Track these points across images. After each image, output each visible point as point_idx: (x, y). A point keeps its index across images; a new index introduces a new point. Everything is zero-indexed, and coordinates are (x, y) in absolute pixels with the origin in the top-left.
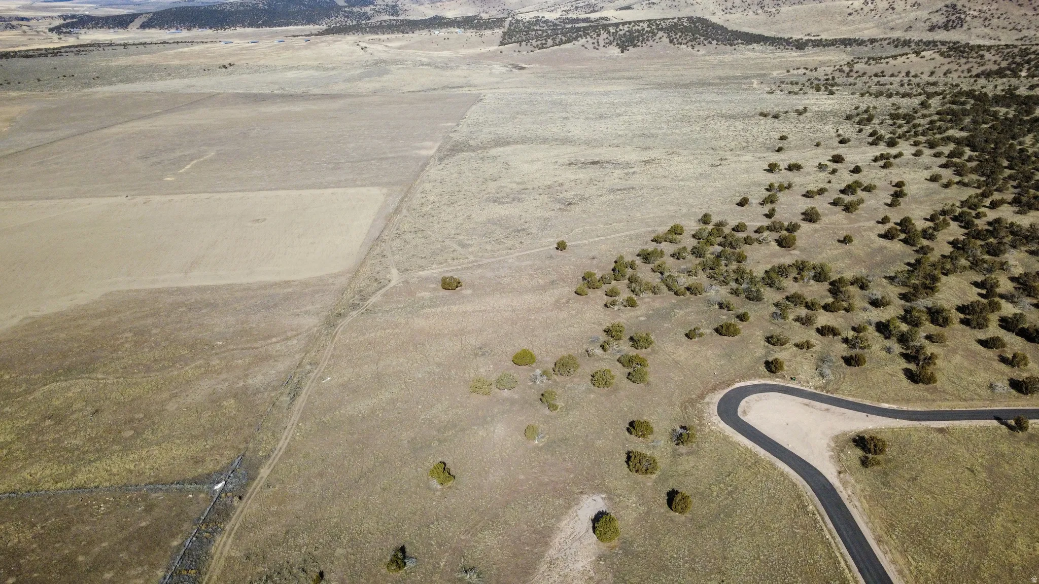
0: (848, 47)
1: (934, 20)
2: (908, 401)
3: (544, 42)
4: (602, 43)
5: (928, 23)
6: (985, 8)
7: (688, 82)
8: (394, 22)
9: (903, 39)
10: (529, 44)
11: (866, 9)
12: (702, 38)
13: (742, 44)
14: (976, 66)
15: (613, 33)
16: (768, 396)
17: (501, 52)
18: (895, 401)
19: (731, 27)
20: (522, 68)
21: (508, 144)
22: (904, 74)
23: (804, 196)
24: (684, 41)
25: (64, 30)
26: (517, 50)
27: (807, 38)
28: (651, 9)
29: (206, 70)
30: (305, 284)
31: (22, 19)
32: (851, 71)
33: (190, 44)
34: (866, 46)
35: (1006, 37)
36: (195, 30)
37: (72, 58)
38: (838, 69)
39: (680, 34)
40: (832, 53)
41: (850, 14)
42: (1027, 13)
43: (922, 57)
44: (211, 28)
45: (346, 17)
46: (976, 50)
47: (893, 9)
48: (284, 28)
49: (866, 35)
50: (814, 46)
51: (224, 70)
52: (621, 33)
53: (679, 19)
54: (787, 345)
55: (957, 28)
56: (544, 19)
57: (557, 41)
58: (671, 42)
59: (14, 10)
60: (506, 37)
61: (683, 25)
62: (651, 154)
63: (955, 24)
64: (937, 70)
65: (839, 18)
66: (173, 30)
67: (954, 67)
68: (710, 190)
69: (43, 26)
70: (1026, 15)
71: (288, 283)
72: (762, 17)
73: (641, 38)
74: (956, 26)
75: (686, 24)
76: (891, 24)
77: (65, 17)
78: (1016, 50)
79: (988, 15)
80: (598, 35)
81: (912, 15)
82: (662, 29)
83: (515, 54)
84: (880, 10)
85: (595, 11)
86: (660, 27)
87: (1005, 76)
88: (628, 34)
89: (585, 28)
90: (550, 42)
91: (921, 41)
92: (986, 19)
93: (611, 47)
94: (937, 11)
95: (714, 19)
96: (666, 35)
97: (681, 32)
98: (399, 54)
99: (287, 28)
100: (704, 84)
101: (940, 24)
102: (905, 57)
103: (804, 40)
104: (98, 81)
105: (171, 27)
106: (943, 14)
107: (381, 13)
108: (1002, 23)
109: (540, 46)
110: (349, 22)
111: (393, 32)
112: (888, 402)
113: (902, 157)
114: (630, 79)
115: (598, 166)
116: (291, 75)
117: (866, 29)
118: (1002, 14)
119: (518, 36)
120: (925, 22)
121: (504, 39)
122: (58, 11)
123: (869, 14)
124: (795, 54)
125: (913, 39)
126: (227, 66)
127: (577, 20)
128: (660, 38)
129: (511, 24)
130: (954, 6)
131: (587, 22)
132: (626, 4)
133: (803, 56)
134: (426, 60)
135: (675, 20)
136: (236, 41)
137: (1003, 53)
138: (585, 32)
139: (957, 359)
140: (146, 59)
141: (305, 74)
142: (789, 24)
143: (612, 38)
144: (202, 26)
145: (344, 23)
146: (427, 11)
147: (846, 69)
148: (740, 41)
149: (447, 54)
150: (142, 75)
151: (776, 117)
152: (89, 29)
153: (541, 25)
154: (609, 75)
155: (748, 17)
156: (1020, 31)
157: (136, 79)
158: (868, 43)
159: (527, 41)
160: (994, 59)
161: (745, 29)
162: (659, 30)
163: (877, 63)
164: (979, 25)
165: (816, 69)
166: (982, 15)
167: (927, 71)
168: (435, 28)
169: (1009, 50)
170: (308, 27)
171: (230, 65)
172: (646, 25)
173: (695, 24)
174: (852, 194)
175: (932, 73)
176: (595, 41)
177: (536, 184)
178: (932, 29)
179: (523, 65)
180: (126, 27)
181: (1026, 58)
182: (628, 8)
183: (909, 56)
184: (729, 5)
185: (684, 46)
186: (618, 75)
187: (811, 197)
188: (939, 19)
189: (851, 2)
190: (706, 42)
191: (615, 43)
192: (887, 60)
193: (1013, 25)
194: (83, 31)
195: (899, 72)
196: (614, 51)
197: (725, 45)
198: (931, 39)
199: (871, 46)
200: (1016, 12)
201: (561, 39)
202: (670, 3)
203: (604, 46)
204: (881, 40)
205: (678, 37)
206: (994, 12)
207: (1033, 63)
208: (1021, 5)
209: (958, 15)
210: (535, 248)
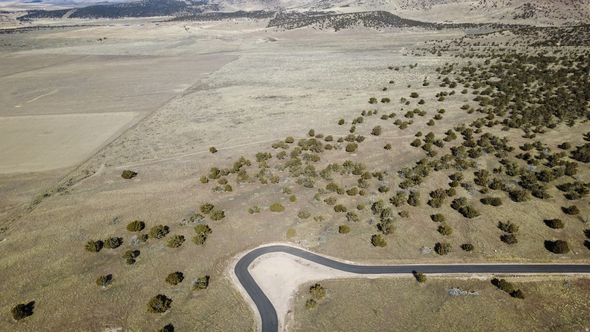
0: (467, 28)
1: (517, 13)
2: (363, 259)
3: (292, 25)
4: (325, 25)
5: (514, 15)
6: (546, 6)
7: (366, 48)
8: (215, 14)
9: (498, 24)
10: (283, 27)
11: (481, 6)
12: (383, 23)
13: (407, 26)
14: (533, 39)
15: (333, 20)
16: (276, 254)
17: (266, 31)
18: (355, 259)
19: (403, 17)
20: (275, 40)
21: (231, 85)
22: (491, 44)
23: (382, 118)
24: (373, 25)
25: (25, 18)
26: (275, 30)
27: (445, 23)
28: (360, 7)
29: (89, 42)
30: (43, 174)
31: (5, 12)
32: (461, 42)
33: (89, 27)
34: (477, 28)
35: (557, 22)
36: (100, 18)
37: (18, 34)
38: (454, 41)
39: (371, 21)
40: (457, 32)
41: (472, 9)
42: (571, 9)
43: (502, 34)
44: (109, 18)
45: (187, 11)
46: (534, 30)
47: (496, 6)
48: (151, 17)
49: (478, 21)
50: (447, 28)
51: (100, 41)
52: (337, 20)
53: (373, 12)
54: (309, 218)
55: (530, 17)
56: (297, 13)
57: (300, 24)
58: (365, 25)
59: (4, 7)
60: (272, 23)
61: (374, 15)
62: (308, 92)
63: (529, 15)
64: (510, 42)
65: (465, 12)
66: (88, 19)
67: (520, 40)
68: (328, 114)
69: (14, 17)
70: (569, 10)
71: (32, 174)
72: (421, 11)
73: (348, 23)
74: (529, 16)
75: (375, 15)
76: (493, 15)
77: (29, 12)
78: (557, 30)
79: (548, 10)
80: (324, 22)
81: (506, 10)
82: (361, 18)
83: (274, 32)
84: (488, 7)
85: (328, 8)
86: (361, 16)
87: (548, 45)
88: (341, 20)
89: (318, 17)
90: (295, 25)
91: (509, 25)
92: (546, 12)
93: (330, 28)
94: (519, 8)
95: (393, 12)
96: (363, 21)
97: (372, 19)
98: (206, 32)
99: (153, 17)
100: (373, 50)
101: (520, 15)
102: (493, 34)
103: (443, 25)
104: (24, 48)
105: (86, 17)
106: (522, 9)
107: (208, 9)
108: (556, 14)
109: (289, 28)
110: (189, 14)
111: (210, 20)
112: (349, 259)
113: (455, 94)
114: (332, 47)
115: (273, 99)
116: (136, 44)
117: (479, 18)
118: (556, 9)
119: (278, 22)
120: (512, 14)
121: (270, 24)
122: (27, 8)
123: (482, 9)
124: (435, 32)
125: (504, 23)
126: (102, 39)
127: (316, 13)
128: (359, 23)
129: (278, 15)
130: (529, 5)
131: (322, 14)
132: (346, 4)
133: (440, 33)
134: (220, 36)
135: (370, 13)
136: (118, 25)
137: (549, 32)
138: (317, 20)
139: (412, 229)
140: (59, 35)
141: (145, 43)
142: (436, 15)
143: (331, 23)
144: (104, 16)
145: (186, 15)
146: (235, 8)
147: (459, 41)
148: (406, 25)
149: (235, 32)
150: (51, 44)
151: (397, 69)
152: (39, 18)
153: (295, 15)
154: (322, 44)
155: (413, 11)
156: (566, 19)
157: (46, 47)
158: (479, 26)
159: (282, 25)
160: (543, 35)
161: (411, 18)
162: (359, 18)
163: (476, 37)
164: (542, 15)
165: (442, 41)
166: (544, 10)
167: (505, 42)
168: (234, 18)
169: (552, 30)
170: (165, 17)
171: (105, 38)
172: (353, 16)
173: (381, 15)
174: (410, 117)
175: (507, 43)
176: (321, 25)
177: (230, 110)
178: (515, 18)
179: (276, 39)
180: (61, 17)
181: (562, 35)
182: (347, 6)
183: (495, 33)
184: (405, 4)
185: (372, 28)
186: (327, 44)
187: (385, 119)
188: (520, 12)
189: (473, 2)
190: (385, 26)
191: (333, 26)
192: (483, 36)
193: (562, 15)
194: (35, 19)
195: (489, 43)
196: (332, 30)
197: (396, 27)
198: (514, 24)
199: (480, 28)
200: (564, 8)
201: (302, 24)
202: (370, 3)
203: (326, 28)
204: (486, 24)
205: (369, 22)
206: (552, 8)
207: (565, 38)
208: (567, 4)
209: (531, 10)
210: (199, 151)
